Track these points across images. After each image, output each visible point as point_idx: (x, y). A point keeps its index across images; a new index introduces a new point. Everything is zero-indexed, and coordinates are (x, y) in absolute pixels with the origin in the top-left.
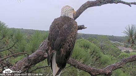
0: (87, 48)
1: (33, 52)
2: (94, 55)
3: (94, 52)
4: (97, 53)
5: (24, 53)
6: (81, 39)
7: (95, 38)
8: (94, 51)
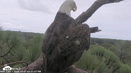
0: (101, 56)
1: (33, 61)
2: (110, 65)
3: (110, 62)
4: (114, 62)
5: (22, 62)
6: (93, 45)
7: (113, 44)
8: (110, 60)
